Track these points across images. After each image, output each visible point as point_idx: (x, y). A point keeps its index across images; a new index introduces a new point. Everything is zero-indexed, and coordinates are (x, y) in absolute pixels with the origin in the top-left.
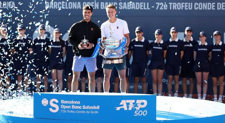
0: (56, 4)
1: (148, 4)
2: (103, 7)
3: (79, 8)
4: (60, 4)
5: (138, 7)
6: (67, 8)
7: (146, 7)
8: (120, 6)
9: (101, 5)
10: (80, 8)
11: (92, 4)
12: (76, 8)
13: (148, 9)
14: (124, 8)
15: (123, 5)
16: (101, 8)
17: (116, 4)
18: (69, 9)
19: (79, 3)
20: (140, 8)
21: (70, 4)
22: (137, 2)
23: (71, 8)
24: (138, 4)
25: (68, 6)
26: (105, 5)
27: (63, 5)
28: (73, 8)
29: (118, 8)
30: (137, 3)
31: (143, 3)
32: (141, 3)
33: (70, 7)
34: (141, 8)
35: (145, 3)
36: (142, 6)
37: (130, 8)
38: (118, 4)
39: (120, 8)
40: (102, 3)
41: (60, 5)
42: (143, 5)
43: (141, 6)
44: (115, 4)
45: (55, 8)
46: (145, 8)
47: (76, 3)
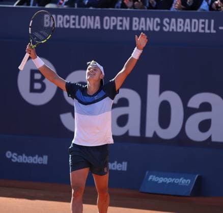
0: (60, 19)
1: (213, 21)
2: (136, 26)
3: (97, 27)
4: (67, 19)
5: (195, 28)
6: (78, 27)
7: (209, 28)
8: (165, 26)
9: (134, 24)
10: (99, 28)
11: (118, 21)
12: (92, 27)
13: (213, 31)
14: (171, 30)
15: (169, 24)
16: (134, 29)
17: (159, 22)
18: (81, 29)
19: (98, 18)
20: (198, 30)
21: (84, 20)
22: (194, 18)
23: (84, 27)
24: (195, 23)
25: (79, 24)
26: (139, 23)
27: (72, 22)
28: (88, 27)
29: (161, 29)
30: (193, 21)
31: (203, 20)
32: (201, 21)
33: (84, 25)
34: (201, 31)
35: (207, 21)
36: (203, 26)
37: (181, 30)
38: (162, 21)
39: (164, 28)
40: (135, 19)
41: (68, 22)
42: (204, 23)
43: (201, 26)
44: (157, 22)
45: (58, 26)
46: (207, 31)
47: (93, 17)
